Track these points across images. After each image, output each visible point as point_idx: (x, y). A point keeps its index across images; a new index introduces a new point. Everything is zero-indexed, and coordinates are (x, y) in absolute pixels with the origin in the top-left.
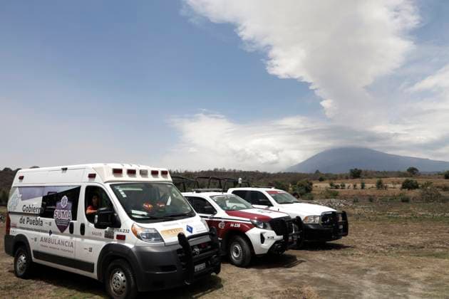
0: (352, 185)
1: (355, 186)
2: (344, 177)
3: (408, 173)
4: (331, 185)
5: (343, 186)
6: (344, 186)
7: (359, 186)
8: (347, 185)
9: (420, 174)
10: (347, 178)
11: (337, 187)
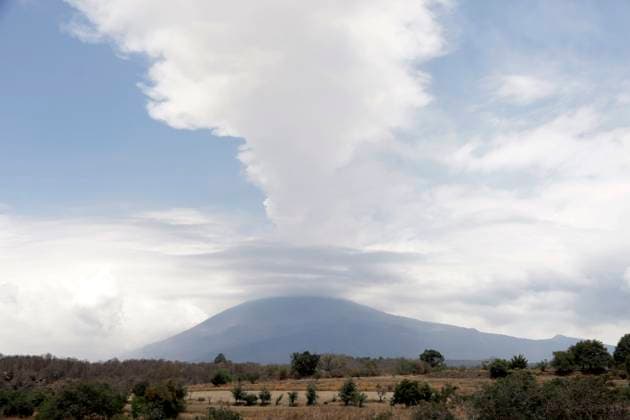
0: (286, 396)
1: (293, 397)
2: (277, 373)
3: (422, 364)
4: (238, 395)
5: (266, 397)
6: (268, 397)
7: (302, 396)
8: (275, 395)
9: (444, 367)
10: (283, 377)
11: (250, 401)
